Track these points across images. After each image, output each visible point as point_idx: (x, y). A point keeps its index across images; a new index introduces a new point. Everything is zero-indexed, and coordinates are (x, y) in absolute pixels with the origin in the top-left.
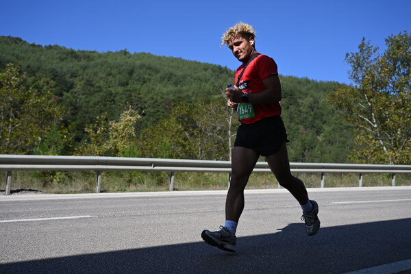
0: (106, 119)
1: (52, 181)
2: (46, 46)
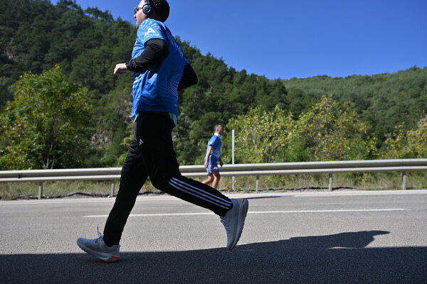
1: (361, 181)
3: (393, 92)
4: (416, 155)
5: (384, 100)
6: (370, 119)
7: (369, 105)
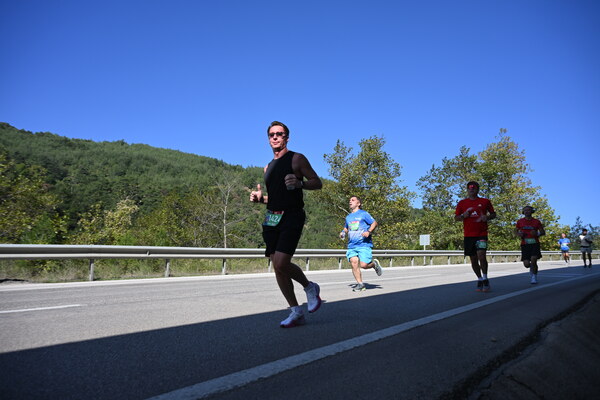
0: (102, 208)
1: (42, 270)
3: (96, 164)
4: (111, 240)
5: (84, 172)
6: (64, 191)
7: (65, 174)
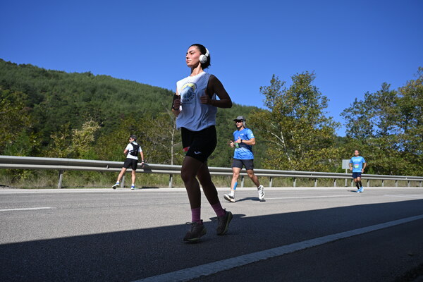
0: (70, 128)
1: (20, 178)
2: (20, 65)
3: (67, 91)
4: (77, 155)
7: (42, 99)
